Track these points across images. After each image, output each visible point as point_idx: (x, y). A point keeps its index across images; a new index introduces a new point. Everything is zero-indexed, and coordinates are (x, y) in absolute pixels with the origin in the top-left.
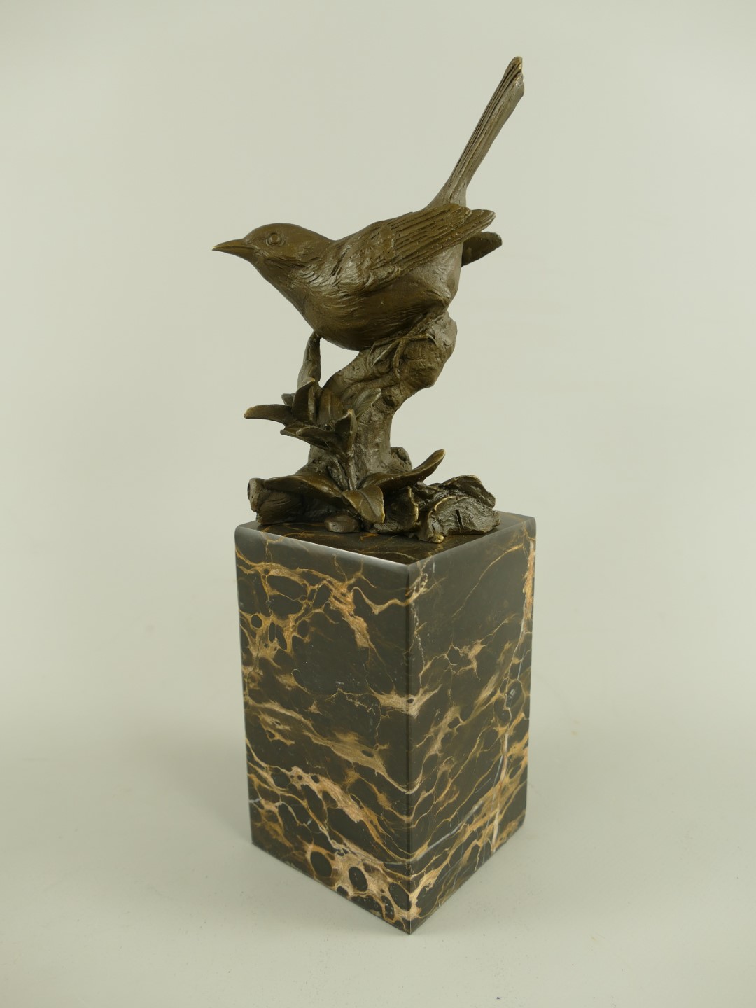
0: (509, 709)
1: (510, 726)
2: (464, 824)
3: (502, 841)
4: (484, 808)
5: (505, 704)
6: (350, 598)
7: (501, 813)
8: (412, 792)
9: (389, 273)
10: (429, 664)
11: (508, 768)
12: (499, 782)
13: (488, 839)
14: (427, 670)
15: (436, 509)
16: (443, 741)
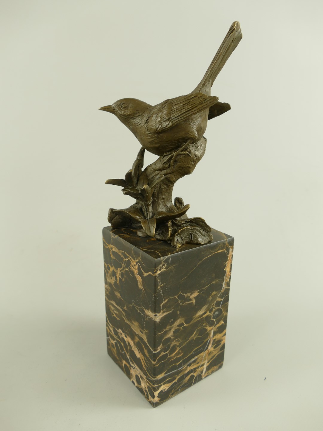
0: (214, 320)
1: (214, 327)
2: (186, 366)
3: (208, 374)
4: (198, 360)
5: (212, 318)
6: (137, 267)
7: (208, 362)
8: (156, 352)
9: (167, 125)
10: (166, 301)
11: (213, 344)
12: (207, 350)
13: (200, 373)
14: (165, 303)
15: (179, 232)
16: (174, 332)
